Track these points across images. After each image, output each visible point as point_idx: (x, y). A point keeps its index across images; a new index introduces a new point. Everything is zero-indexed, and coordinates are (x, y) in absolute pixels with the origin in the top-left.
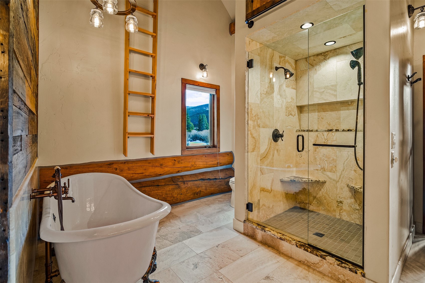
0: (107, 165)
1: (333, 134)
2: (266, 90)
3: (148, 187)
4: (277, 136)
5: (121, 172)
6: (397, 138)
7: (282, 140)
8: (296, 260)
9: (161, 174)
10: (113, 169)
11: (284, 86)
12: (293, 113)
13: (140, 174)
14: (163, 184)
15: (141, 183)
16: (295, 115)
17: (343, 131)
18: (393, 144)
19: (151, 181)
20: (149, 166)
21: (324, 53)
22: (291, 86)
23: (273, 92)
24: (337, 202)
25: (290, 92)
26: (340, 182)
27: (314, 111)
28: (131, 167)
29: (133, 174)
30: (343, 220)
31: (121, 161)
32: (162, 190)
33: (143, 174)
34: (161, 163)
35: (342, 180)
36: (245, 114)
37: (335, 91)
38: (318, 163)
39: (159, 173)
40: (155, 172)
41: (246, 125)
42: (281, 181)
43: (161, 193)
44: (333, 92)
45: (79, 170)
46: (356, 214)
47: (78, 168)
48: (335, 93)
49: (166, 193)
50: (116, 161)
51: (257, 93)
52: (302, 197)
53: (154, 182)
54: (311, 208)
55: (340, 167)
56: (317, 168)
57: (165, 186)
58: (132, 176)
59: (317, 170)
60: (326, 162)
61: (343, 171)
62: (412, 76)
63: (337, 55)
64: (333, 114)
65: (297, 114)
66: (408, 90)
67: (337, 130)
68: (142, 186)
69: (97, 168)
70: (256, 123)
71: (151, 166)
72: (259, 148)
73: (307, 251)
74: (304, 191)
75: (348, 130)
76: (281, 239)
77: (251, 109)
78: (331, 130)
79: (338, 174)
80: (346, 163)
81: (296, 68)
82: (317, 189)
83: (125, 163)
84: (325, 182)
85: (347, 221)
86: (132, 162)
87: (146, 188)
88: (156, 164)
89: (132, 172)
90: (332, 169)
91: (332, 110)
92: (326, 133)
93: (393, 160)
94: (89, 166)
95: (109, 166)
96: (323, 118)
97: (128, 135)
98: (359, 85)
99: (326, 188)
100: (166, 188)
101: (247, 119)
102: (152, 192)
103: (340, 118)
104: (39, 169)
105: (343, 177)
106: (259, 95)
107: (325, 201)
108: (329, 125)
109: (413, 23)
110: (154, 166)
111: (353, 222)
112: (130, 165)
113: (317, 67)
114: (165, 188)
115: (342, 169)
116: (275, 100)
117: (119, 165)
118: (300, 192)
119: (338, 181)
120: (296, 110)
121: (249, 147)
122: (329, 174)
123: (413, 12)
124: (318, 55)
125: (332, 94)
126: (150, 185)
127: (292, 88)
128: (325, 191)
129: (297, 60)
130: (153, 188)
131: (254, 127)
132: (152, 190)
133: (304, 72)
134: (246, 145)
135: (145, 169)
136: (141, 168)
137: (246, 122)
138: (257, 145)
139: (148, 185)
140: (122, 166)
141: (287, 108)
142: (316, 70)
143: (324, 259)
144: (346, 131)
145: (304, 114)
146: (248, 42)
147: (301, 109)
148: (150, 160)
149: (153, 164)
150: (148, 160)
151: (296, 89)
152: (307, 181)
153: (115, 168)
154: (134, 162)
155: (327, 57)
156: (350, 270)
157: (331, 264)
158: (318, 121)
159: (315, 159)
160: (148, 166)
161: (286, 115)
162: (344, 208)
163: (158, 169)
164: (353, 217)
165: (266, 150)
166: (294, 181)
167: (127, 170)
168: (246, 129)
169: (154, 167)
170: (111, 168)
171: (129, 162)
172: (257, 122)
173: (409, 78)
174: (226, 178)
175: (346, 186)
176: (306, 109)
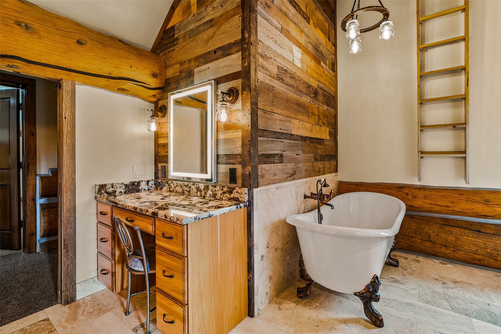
0: (397, 188)
3: (457, 228)
5: (413, 199)
9: (489, 216)
10: (403, 194)
13: (443, 207)
14: (492, 232)
15: (447, 220)
19: (467, 222)
20: (461, 199)
28: (429, 196)
29: (432, 204)
31: (415, 186)
32: (485, 240)
33: (449, 208)
34: (487, 198)
39: (482, 213)
40: (473, 209)
43: (482, 244)
45: (368, 188)
47: (367, 187)
49: (495, 247)
50: (409, 185)
53: (472, 225)
57: (495, 236)
58: (430, 207)
68: (447, 224)
69: (385, 190)
71: (463, 199)
83: (420, 189)
86: (431, 189)
87: (454, 229)
88: (476, 199)
89: (430, 201)
94: (377, 187)
95: (399, 189)
97: (421, 154)
100: (496, 239)
102: (464, 238)
104: (339, 183)
110: (470, 200)
112: (428, 193)
114: (494, 238)
117: (412, 191)
126: (462, 226)
130: (468, 232)
132: (465, 234)
135: (453, 202)
136: (444, 199)
139: (458, 225)
140: (416, 192)
148: (462, 190)
149: (468, 197)
150: (459, 190)
153: (406, 193)
154: (435, 189)
160: (459, 198)
163: (480, 206)
167: (422, 198)
169: (470, 202)
170: (401, 192)
171: (427, 188)
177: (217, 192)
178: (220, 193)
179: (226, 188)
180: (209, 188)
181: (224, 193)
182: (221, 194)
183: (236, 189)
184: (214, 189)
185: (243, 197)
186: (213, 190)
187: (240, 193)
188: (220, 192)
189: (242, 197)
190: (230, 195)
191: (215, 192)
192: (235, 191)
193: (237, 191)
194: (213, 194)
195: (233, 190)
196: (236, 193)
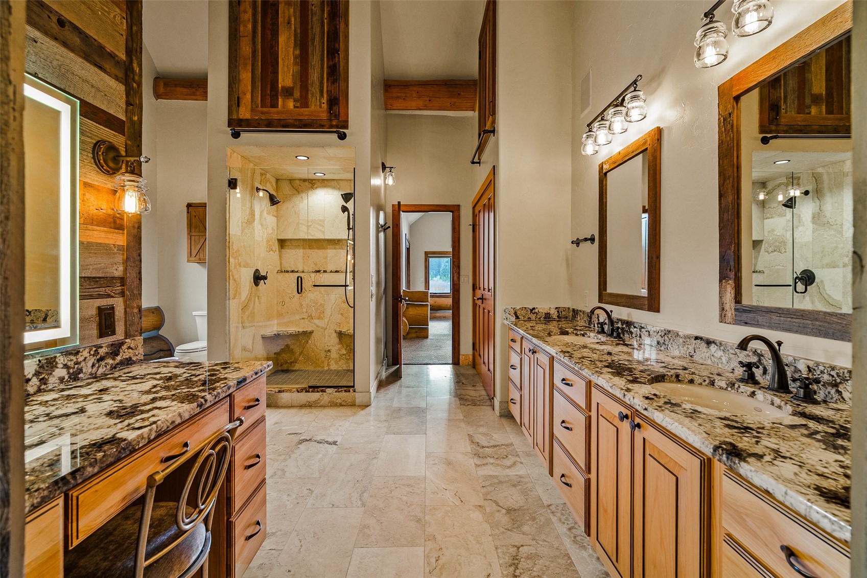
1: (321, 275)
2: (246, 218)
4: (258, 278)
6: (374, 280)
7: (265, 284)
8: (297, 407)
11: (265, 213)
12: (274, 249)
16: (276, 251)
17: (331, 272)
18: (372, 283)
21: (311, 180)
22: (272, 213)
23: (254, 221)
24: (325, 351)
25: (271, 220)
26: (328, 329)
27: (298, 247)
30: (331, 370)
35: (330, 326)
36: (226, 249)
37: (323, 226)
38: (304, 310)
41: (228, 263)
42: (262, 338)
44: (320, 228)
46: (343, 359)
48: (323, 230)
51: (238, 222)
52: (285, 356)
54: (297, 367)
55: (328, 312)
56: (304, 317)
59: (303, 319)
60: (313, 308)
61: (331, 316)
62: (384, 225)
63: (325, 187)
64: (320, 253)
65: (277, 250)
66: (382, 235)
67: (325, 271)
70: (237, 261)
72: (240, 294)
73: (309, 392)
74: (287, 349)
75: (336, 272)
76: (279, 392)
77: (233, 243)
78: (319, 271)
79: (326, 321)
80: (333, 308)
81: (277, 188)
82: (303, 341)
84: (313, 332)
85: (335, 370)
90: (320, 316)
91: (319, 248)
92: (313, 275)
93: (372, 295)
96: (309, 257)
98: (349, 229)
99: (313, 339)
101: (228, 256)
103: (327, 257)
105: (331, 323)
106: (240, 224)
107: (313, 354)
108: (316, 265)
109: (385, 178)
111: (340, 369)
113: (304, 195)
115: (330, 314)
116: (256, 231)
118: (283, 351)
119: (326, 329)
120: (276, 243)
121: (230, 293)
122: (316, 321)
123: (385, 169)
124: (305, 180)
125: (320, 230)
127: (273, 216)
128: (313, 342)
129: (279, 179)
131: (235, 267)
133: (288, 198)
134: (228, 290)
137: (227, 260)
138: (238, 290)
141: (268, 241)
142: (302, 198)
143: (325, 392)
144: (333, 272)
145: (286, 250)
146: (229, 154)
147: (282, 243)
151: (277, 217)
152: (294, 333)
155: (315, 186)
156: (346, 391)
157: (330, 394)
158: (303, 260)
159: (302, 305)
161: (267, 251)
162: (332, 356)
164: (340, 363)
165: (247, 296)
166: (279, 334)
168: (228, 269)
172: (238, 259)
173: (382, 226)
174: (153, 353)
175: (334, 332)
176: (288, 243)
177: (83, 364)
178: (90, 364)
179: (106, 346)
180: (57, 363)
181: (102, 359)
182: (93, 366)
183: (126, 342)
184: (72, 360)
185: (139, 354)
186: (70, 364)
187: (134, 348)
188: (92, 360)
189: (137, 354)
190: (114, 359)
191: (76, 366)
192: (124, 347)
193: (129, 345)
194: (69, 373)
195: (120, 347)
196: (126, 351)
